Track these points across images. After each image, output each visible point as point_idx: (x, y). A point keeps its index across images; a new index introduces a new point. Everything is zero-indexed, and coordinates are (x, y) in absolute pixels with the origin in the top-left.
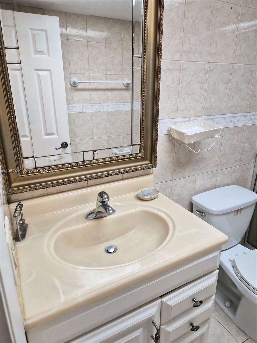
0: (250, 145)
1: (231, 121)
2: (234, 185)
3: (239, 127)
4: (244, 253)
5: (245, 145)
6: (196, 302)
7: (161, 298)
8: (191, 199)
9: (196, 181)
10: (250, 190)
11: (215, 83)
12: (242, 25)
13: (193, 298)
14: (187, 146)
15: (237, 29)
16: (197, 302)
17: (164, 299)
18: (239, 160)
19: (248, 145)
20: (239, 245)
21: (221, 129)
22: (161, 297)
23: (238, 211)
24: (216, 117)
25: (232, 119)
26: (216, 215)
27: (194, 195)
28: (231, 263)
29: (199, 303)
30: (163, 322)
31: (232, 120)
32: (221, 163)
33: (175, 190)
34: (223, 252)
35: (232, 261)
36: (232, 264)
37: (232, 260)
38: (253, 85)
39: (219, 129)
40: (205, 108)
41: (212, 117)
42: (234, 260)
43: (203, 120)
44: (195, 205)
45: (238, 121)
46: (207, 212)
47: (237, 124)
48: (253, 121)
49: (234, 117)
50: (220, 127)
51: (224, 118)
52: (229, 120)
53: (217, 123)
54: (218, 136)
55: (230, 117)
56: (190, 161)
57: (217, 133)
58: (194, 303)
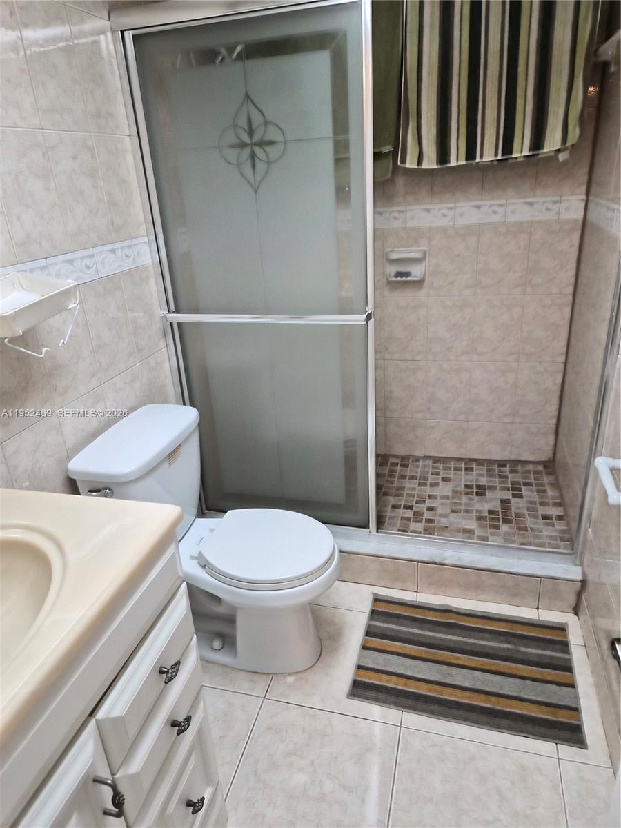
0: (144, 312)
1: (88, 267)
2: (145, 405)
3: (110, 278)
4: (212, 530)
5: (136, 315)
6: (167, 672)
7: (94, 717)
8: (67, 470)
9: (60, 424)
10: (177, 404)
11: (17, 177)
12: (29, 34)
13: (158, 669)
14: (8, 344)
15: (20, 43)
16: (170, 671)
17: (100, 715)
18: (136, 350)
19: (142, 314)
20: (197, 519)
21: (75, 286)
22: (92, 713)
23: (172, 454)
24: (50, 261)
25: (87, 261)
26: (136, 480)
27: (69, 458)
28: (197, 561)
29: (173, 670)
30: (116, 765)
31: (88, 264)
32: (100, 366)
33: (16, 467)
34: (181, 543)
35: (196, 558)
36: (199, 563)
37: (196, 556)
38: (103, 179)
39: (71, 287)
40: (16, 244)
41: (42, 263)
42: (200, 553)
43: (24, 273)
44: (81, 480)
45: (103, 263)
46: (113, 483)
47: (104, 272)
48: (132, 258)
49: (91, 256)
50: (70, 283)
51: (71, 262)
52: (84, 265)
53: (58, 276)
54: (74, 305)
55: (82, 258)
56: (28, 383)
57: (70, 300)
58: (165, 677)
